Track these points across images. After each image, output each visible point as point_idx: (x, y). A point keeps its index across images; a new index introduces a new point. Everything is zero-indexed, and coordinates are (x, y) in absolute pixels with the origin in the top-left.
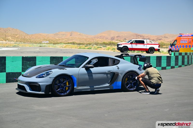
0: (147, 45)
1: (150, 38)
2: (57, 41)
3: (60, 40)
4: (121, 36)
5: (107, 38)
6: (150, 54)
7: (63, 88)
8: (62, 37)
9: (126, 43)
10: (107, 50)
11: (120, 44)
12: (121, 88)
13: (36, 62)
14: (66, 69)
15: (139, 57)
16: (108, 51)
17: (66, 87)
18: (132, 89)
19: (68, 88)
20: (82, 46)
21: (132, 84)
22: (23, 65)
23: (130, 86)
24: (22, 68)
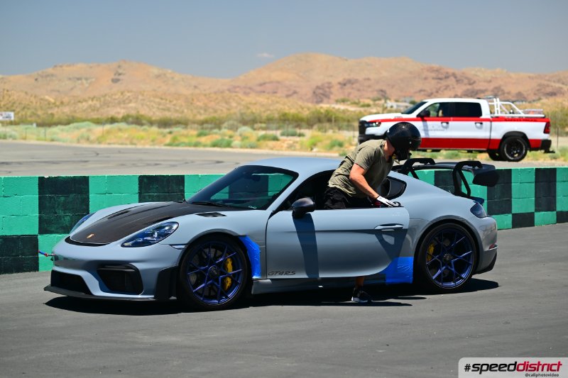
0: (494, 124)
1: (506, 89)
2: (50, 112)
3: (62, 103)
4: (360, 79)
5: (295, 93)
6: (507, 162)
7: (217, 280)
8: (72, 89)
9: (399, 115)
10: (302, 148)
11: (372, 122)
12: (411, 282)
13: (89, 198)
14: (224, 216)
15: (474, 171)
17: (225, 278)
18: (453, 284)
19: (232, 280)
20: (183, 135)
21: (450, 265)
24: (40, 218)
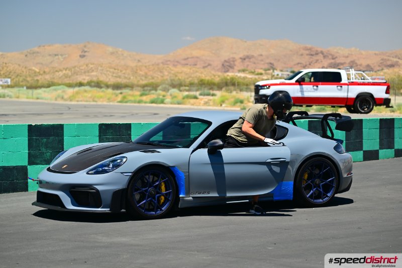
0: (350, 87)
1: (359, 62)
2: (36, 78)
3: (44, 72)
4: (255, 55)
5: (209, 65)
6: (359, 114)
7: (154, 198)
8: (52, 62)
9: (283, 81)
10: (215, 104)
11: (264, 86)
12: (292, 199)
13: (63, 139)
14: (159, 152)
15: (336, 119)
16: (219, 108)
17: (160, 196)
18: (321, 200)
19: (165, 198)
20: (130, 95)
21: (319, 187)
22: (30, 146)
23: (314, 193)
24: (29, 153)
